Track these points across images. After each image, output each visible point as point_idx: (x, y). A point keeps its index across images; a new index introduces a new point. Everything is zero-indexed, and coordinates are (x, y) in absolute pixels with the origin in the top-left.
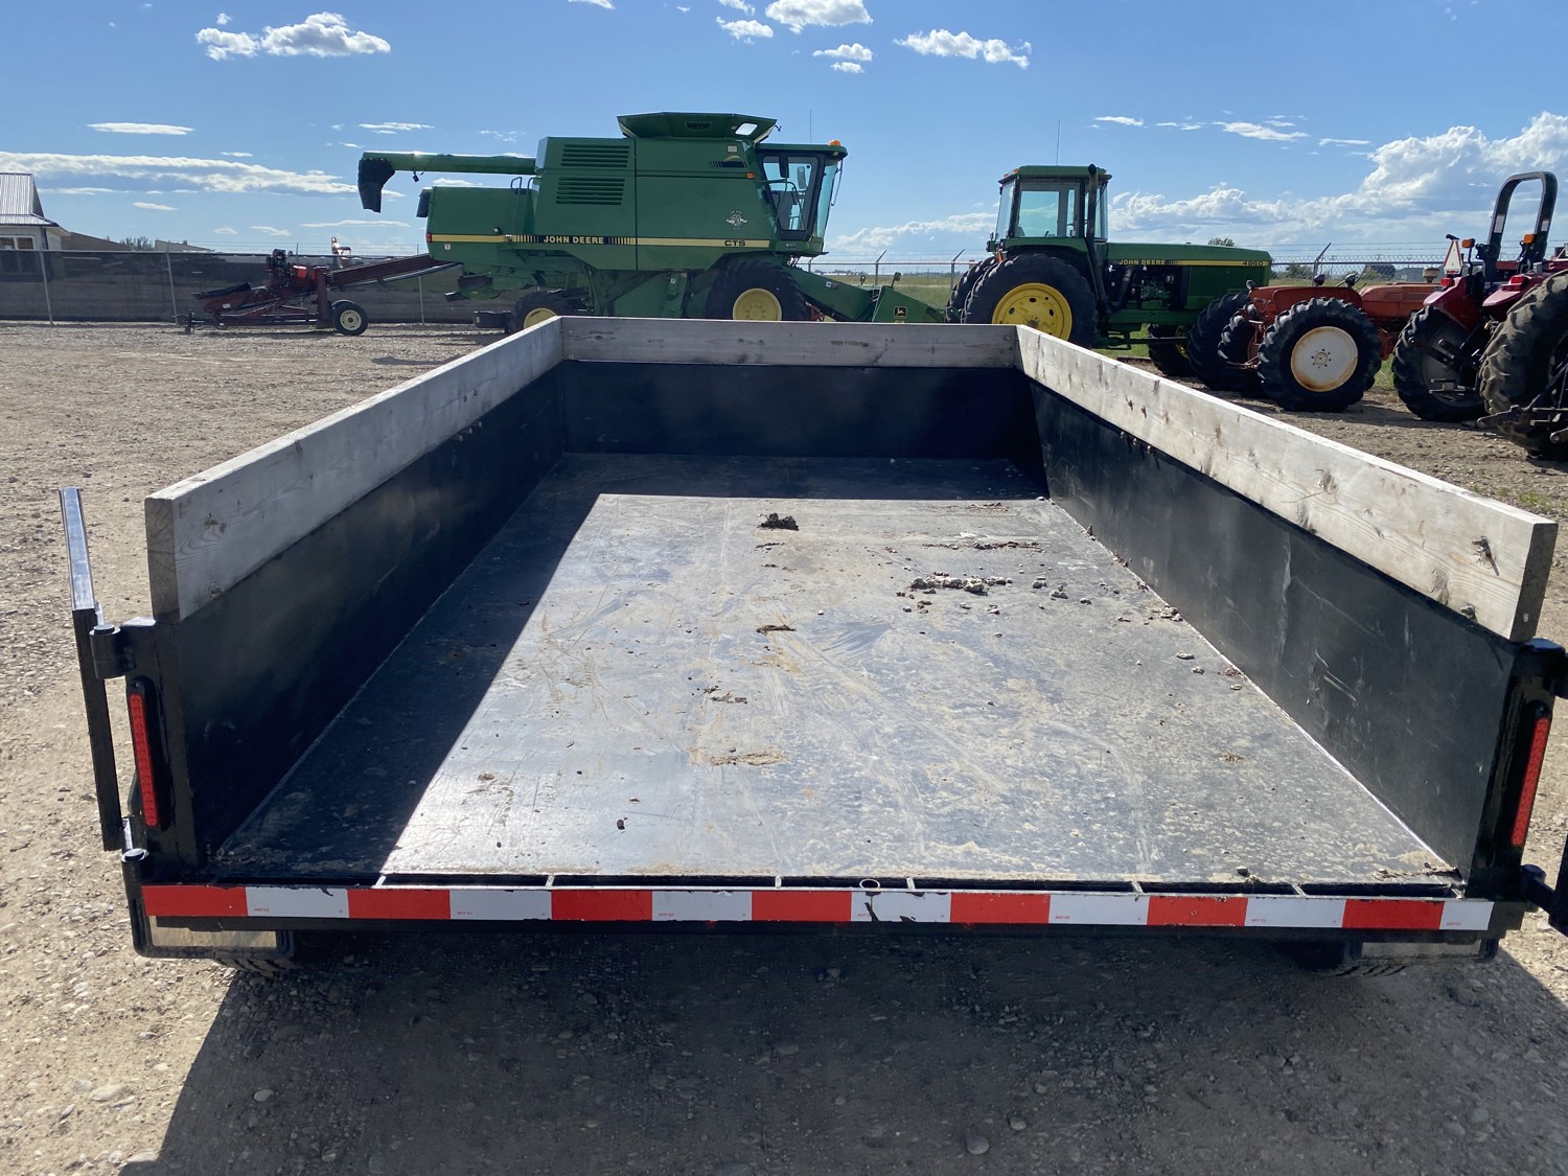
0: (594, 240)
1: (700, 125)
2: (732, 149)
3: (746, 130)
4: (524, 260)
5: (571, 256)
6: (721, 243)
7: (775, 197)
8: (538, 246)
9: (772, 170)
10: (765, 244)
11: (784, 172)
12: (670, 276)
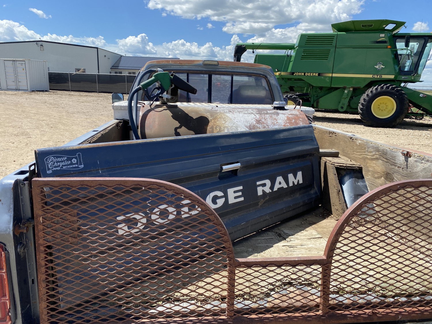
0: (314, 74)
1: (368, 25)
2: (382, 35)
3: (390, 27)
4: (286, 82)
5: (304, 80)
6: (370, 76)
7: (400, 57)
8: (291, 77)
9: (400, 45)
10: (392, 77)
11: (407, 45)
12: (345, 89)
